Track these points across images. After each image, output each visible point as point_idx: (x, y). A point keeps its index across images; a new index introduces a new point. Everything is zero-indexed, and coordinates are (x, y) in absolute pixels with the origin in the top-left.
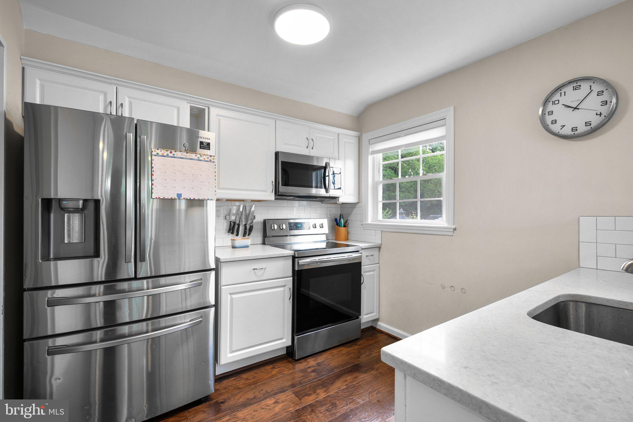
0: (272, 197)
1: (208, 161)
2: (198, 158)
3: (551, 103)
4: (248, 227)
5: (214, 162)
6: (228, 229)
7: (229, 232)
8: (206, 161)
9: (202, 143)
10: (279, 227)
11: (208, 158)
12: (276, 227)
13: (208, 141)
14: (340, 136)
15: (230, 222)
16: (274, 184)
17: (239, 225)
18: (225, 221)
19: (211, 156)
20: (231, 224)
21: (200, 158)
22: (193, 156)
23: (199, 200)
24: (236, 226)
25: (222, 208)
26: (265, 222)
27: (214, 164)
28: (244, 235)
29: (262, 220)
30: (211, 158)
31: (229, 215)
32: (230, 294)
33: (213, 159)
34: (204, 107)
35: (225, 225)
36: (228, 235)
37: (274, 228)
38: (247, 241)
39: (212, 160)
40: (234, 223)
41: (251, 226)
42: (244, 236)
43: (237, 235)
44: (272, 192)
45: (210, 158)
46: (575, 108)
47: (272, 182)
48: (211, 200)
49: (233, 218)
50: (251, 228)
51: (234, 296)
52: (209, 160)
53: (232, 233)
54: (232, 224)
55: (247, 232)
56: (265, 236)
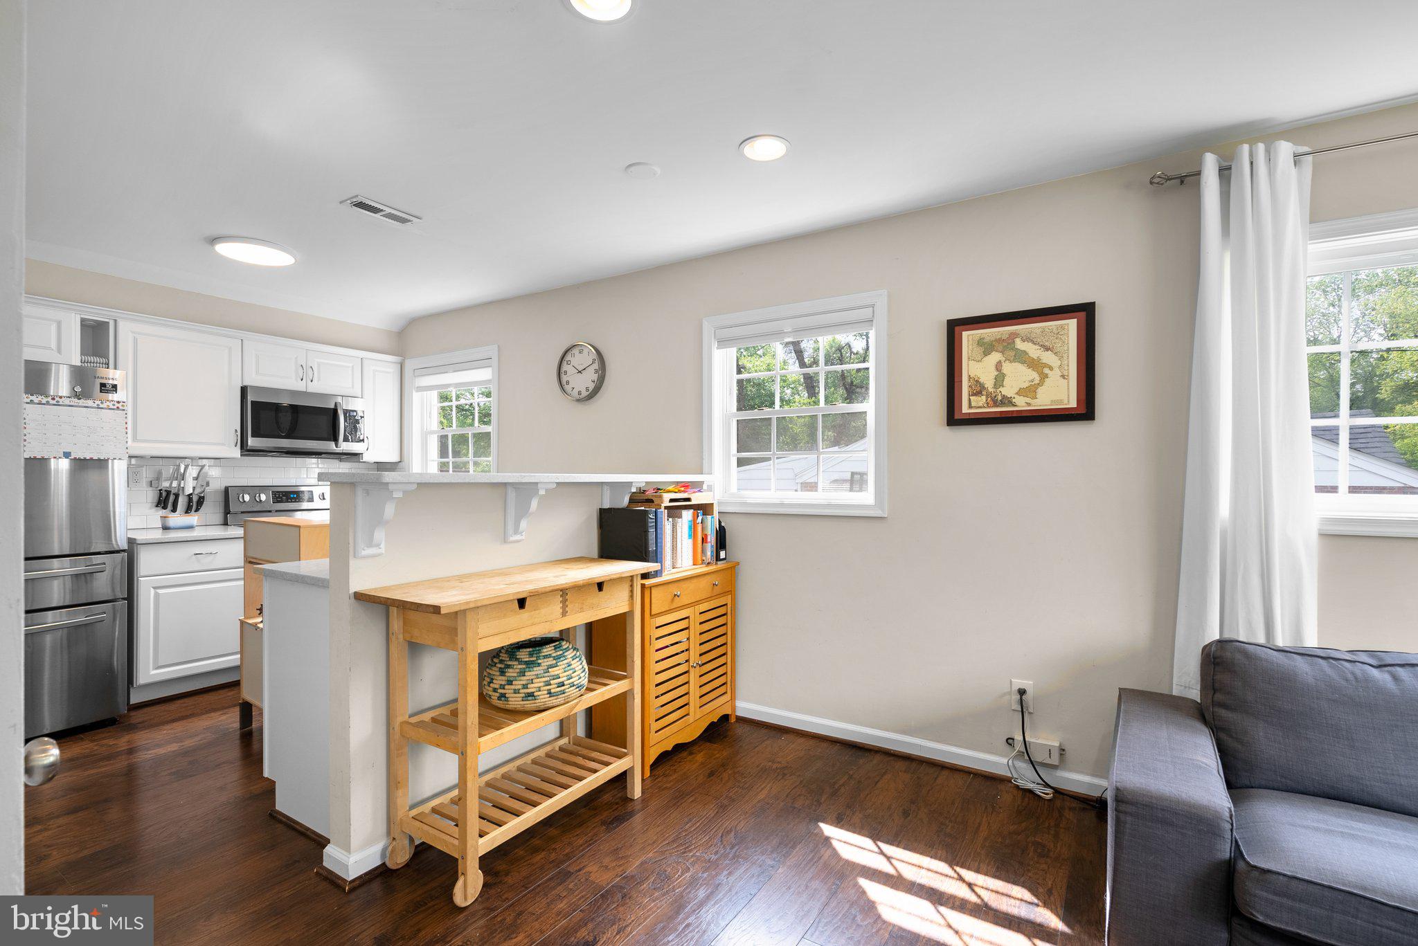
0: (237, 452)
1: (113, 409)
2: (98, 405)
3: (566, 362)
4: (195, 499)
5: (124, 410)
6: (156, 500)
7: (157, 506)
8: (110, 409)
9: (103, 385)
10: (253, 498)
11: (114, 405)
12: (247, 498)
13: (115, 383)
14: (365, 362)
15: (160, 490)
16: (239, 433)
17: (177, 496)
18: (151, 489)
19: (118, 402)
20: (161, 494)
21: (101, 406)
22: (90, 403)
23: (99, 460)
24: (172, 498)
25: (144, 469)
26: (227, 490)
27: (124, 412)
28: (188, 510)
29: (223, 488)
30: (119, 405)
31: (158, 479)
32: (154, 588)
33: (123, 406)
34: (107, 320)
35: (151, 496)
36: (157, 511)
37: (243, 499)
38: (193, 519)
39: (121, 408)
40: (168, 493)
41: (200, 497)
42: (187, 512)
43: (174, 510)
44: (236, 446)
45: (117, 405)
46: (580, 372)
47: (236, 430)
48: (120, 459)
49: (166, 484)
50: (201, 501)
51: (160, 591)
52: (115, 407)
53: (165, 508)
54: (164, 494)
55: (192, 506)
56: (227, 511)
